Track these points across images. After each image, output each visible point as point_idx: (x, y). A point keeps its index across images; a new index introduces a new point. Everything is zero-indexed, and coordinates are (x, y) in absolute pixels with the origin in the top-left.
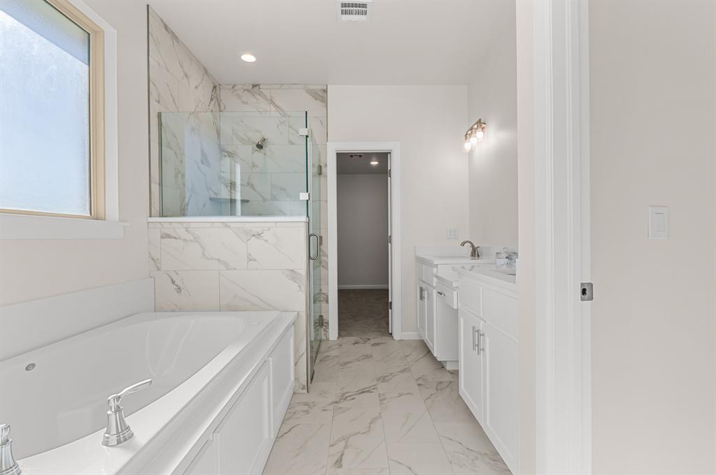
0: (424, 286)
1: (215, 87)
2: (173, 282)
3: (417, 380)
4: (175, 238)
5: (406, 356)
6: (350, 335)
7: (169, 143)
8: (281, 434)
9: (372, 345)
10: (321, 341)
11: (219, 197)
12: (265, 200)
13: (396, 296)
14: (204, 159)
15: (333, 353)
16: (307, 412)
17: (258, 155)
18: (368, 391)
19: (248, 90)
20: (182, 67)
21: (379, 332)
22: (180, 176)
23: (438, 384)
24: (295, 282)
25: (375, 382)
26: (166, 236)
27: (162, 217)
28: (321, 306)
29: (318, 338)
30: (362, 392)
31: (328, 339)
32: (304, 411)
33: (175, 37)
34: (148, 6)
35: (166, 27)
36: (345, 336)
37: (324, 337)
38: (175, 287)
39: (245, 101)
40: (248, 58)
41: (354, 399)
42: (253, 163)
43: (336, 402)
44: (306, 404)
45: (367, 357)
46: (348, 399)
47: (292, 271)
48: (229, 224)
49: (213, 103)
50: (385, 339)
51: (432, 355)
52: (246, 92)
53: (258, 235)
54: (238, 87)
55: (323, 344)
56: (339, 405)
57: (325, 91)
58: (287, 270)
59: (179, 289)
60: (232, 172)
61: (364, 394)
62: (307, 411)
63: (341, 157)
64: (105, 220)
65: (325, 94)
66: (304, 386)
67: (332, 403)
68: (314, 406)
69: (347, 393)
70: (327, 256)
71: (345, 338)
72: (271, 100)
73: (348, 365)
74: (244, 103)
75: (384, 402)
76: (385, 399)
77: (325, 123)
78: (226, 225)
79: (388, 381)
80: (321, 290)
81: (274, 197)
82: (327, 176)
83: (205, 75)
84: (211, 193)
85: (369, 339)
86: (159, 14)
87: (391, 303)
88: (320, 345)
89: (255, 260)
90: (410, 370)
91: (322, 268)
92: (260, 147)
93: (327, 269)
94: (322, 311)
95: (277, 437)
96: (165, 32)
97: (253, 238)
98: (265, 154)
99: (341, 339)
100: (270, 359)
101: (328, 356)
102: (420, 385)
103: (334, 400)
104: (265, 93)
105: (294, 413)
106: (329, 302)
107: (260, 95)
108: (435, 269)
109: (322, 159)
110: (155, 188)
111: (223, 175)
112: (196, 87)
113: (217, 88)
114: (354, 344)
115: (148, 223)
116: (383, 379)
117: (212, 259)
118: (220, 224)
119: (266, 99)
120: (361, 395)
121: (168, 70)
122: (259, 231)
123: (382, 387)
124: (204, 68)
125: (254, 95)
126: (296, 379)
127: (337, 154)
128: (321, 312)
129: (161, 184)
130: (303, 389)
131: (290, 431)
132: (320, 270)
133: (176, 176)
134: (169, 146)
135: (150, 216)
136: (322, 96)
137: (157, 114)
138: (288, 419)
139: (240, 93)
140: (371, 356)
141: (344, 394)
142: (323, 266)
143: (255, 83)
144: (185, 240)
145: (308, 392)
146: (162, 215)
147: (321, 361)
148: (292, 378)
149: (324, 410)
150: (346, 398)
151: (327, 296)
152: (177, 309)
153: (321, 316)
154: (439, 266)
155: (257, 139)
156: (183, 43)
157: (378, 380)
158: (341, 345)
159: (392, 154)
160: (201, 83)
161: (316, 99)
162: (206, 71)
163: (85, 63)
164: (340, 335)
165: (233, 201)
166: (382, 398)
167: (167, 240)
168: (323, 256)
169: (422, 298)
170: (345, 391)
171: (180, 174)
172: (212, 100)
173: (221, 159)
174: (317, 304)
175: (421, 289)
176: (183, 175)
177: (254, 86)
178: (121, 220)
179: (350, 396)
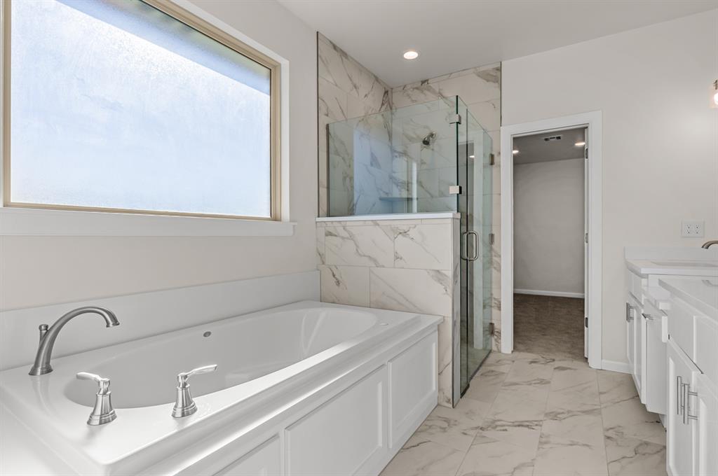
0: (633, 303)
1: (386, 92)
2: (334, 276)
3: (608, 430)
4: (336, 236)
5: (601, 393)
6: (528, 350)
7: (337, 150)
8: (407, 446)
9: (555, 369)
10: (490, 351)
11: (390, 196)
12: (432, 197)
13: (593, 311)
14: (374, 161)
15: (503, 369)
16: (444, 430)
17: (427, 151)
18: (527, 426)
19: (417, 88)
20: (351, 80)
21: (570, 353)
22: (348, 179)
23: (641, 445)
24: (441, 283)
25: (541, 417)
26: (329, 234)
27: (329, 216)
28: (491, 312)
29: (489, 348)
30: (519, 426)
31: (499, 352)
32: (441, 428)
33: (344, 54)
34: (317, 32)
35: (335, 47)
36: (523, 351)
37: (494, 348)
38: (335, 280)
39: (414, 99)
40: (411, 55)
41: (506, 430)
42: (422, 160)
43: (481, 429)
44: (447, 420)
45: (542, 382)
46: (498, 428)
47: (438, 271)
48: (378, 222)
49: (384, 108)
50: (577, 364)
51: (640, 400)
52: (415, 90)
53: (405, 233)
54: (409, 87)
55: (492, 356)
56: (484, 433)
57: (499, 69)
58: (433, 270)
59: (338, 283)
60: (409, 171)
61: (520, 428)
62: (444, 428)
63: (518, 141)
64: (280, 220)
65: (499, 73)
66: (449, 400)
67: (477, 428)
68: (455, 425)
69: (499, 420)
70: (500, 256)
71: (522, 353)
72: (440, 93)
73: (513, 387)
74: (413, 101)
75: (546, 446)
76: (546, 443)
77: (498, 106)
78: (375, 223)
79: (560, 420)
80: (492, 294)
81: (442, 193)
82: (500, 166)
83: (376, 82)
84: (381, 192)
85: (554, 360)
86: (328, 37)
87: (587, 319)
88: (487, 356)
89: (401, 258)
90: (600, 414)
91: (493, 270)
92: (426, 143)
93: (499, 271)
94: (493, 317)
95: (402, 448)
96: (334, 51)
97: (400, 235)
98: (433, 150)
99: (516, 354)
100: (391, 364)
101: (492, 371)
102: (608, 438)
103: (480, 425)
104: (434, 87)
105: (430, 427)
106: (502, 309)
107: (429, 90)
108: (644, 281)
109: (495, 147)
110: (324, 191)
111: (394, 175)
112: (366, 96)
113: (389, 92)
114: (532, 362)
115: (316, 222)
116: (554, 416)
117: (364, 256)
118: (370, 222)
119: (434, 92)
120: (518, 428)
121: (336, 85)
122: (405, 228)
123: (549, 426)
124: (374, 76)
125: (422, 91)
126: (440, 389)
127: (514, 138)
128: (491, 319)
129: (328, 188)
130: (448, 402)
131: (418, 445)
132: (491, 271)
133: (344, 179)
134: (337, 153)
135: (319, 217)
136: (495, 76)
137: (325, 127)
138: (421, 431)
139: (410, 92)
140: (549, 382)
141: (495, 421)
142: (495, 268)
143: (424, 79)
144: (343, 238)
145: (453, 407)
146: (329, 215)
147: (482, 375)
148: (434, 387)
149: (465, 434)
150: (497, 426)
151: (500, 302)
152: (336, 302)
153: (492, 324)
154: (650, 276)
155: (424, 135)
156: (352, 58)
157: (546, 415)
158: (513, 361)
159: (589, 128)
160: (372, 90)
161: (488, 81)
162: (377, 79)
163: (267, 94)
164: (515, 348)
165: (409, 200)
166: (544, 440)
167: (330, 237)
168: (495, 256)
169: (629, 318)
170: (498, 417)
171: (348, 177)
172: (383, 104)
173: (392, 159)
174: (487, 310)
175: (628, 307)
176: (351, 179)
177: (423, 82)
178: (291, 221)
179: (503, 426)
